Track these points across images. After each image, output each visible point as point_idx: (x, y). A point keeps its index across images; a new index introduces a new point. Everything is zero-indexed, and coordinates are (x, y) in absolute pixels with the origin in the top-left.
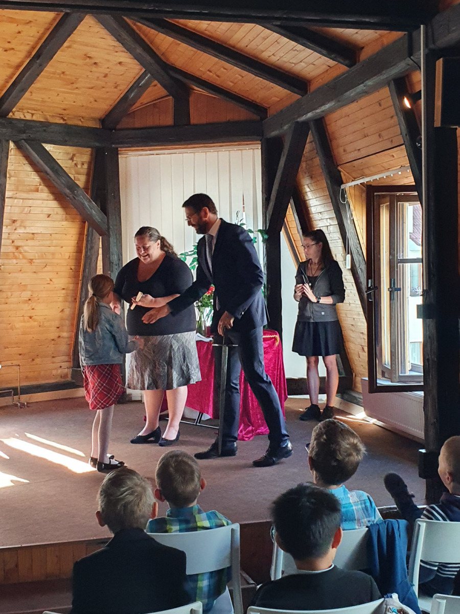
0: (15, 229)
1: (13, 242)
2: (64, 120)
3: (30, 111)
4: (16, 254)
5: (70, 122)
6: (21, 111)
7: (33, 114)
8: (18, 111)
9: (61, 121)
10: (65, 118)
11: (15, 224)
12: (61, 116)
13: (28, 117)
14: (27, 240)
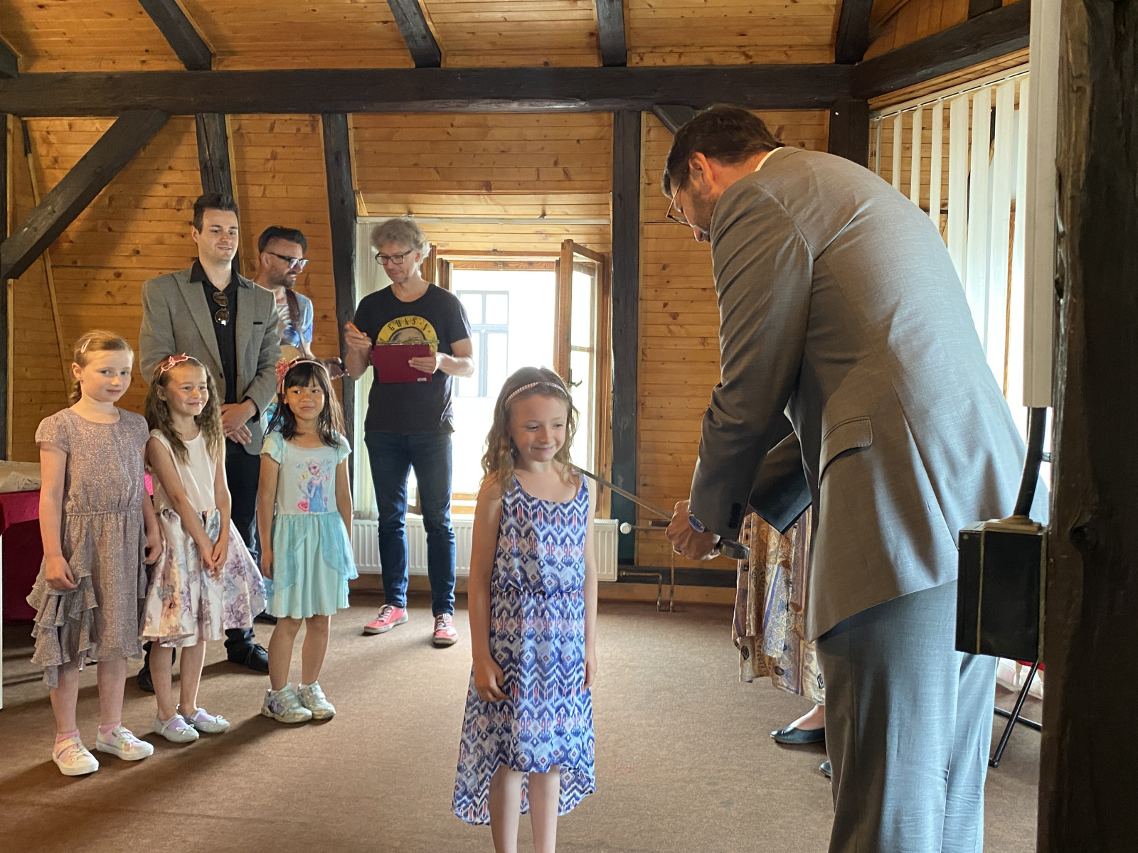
0: (668, 282)
1: (665, 305)
2: (748, 57)
3: (675, 49)
4: (671, 327)
5: (760, 60)
6: (657, 50)
7: (681, 55)
8: (652, 52)
9: (742, 61)
10: (751, 53)
11: (667, 270)
12: (743, 49)
13: (671, 61)
14: (692, 302)
